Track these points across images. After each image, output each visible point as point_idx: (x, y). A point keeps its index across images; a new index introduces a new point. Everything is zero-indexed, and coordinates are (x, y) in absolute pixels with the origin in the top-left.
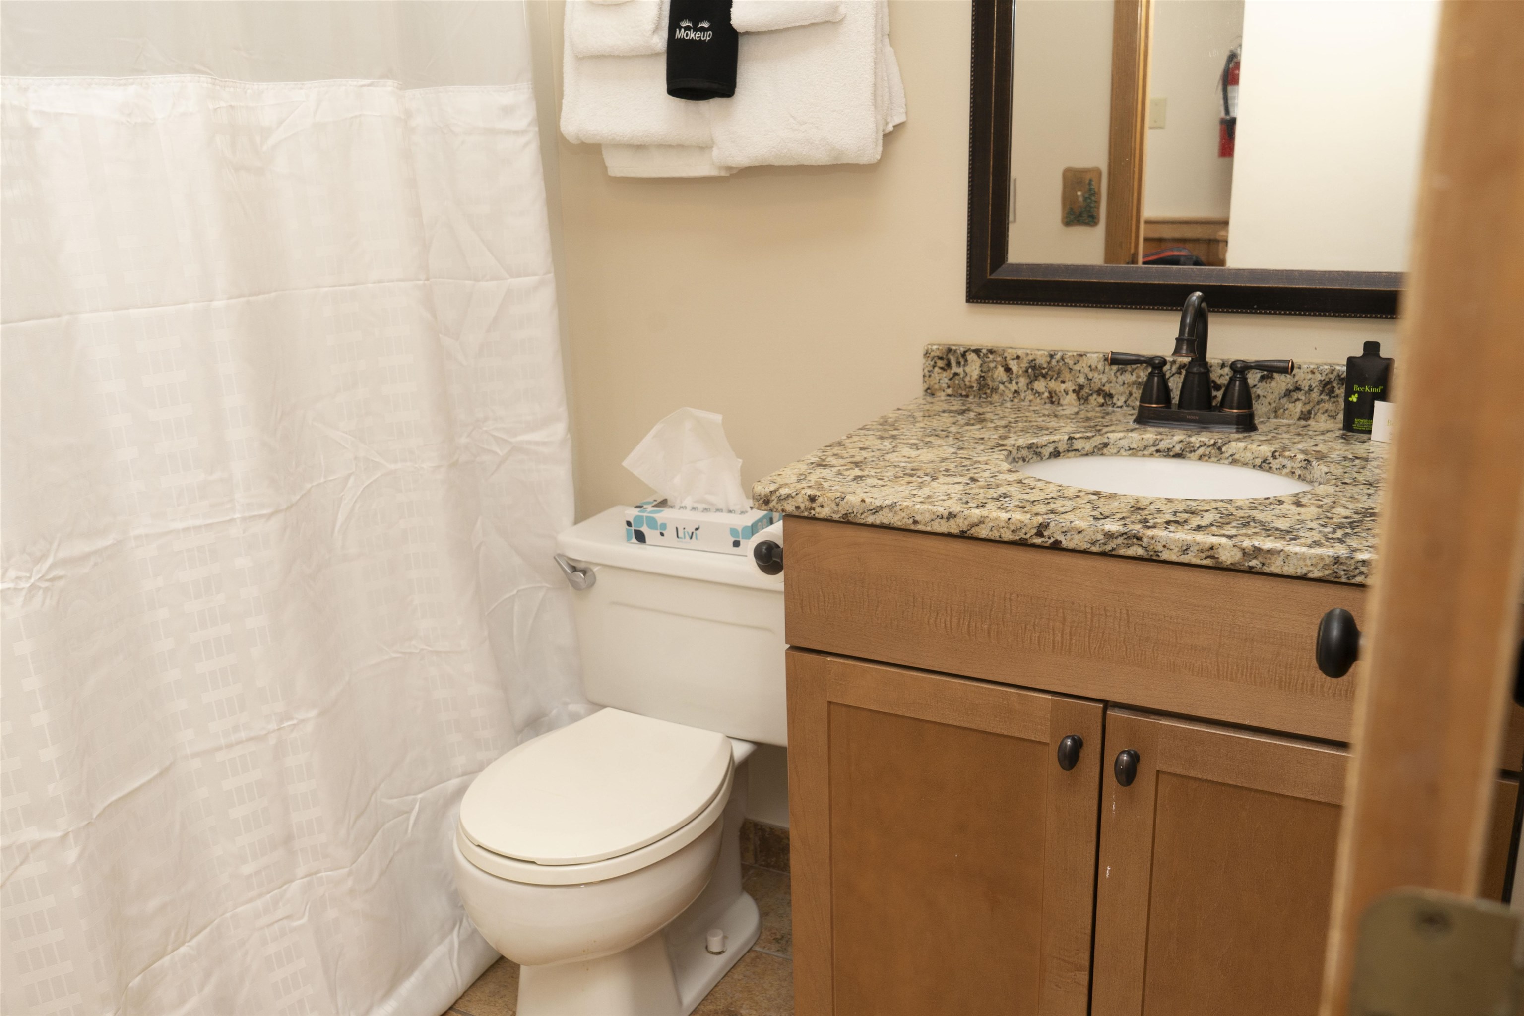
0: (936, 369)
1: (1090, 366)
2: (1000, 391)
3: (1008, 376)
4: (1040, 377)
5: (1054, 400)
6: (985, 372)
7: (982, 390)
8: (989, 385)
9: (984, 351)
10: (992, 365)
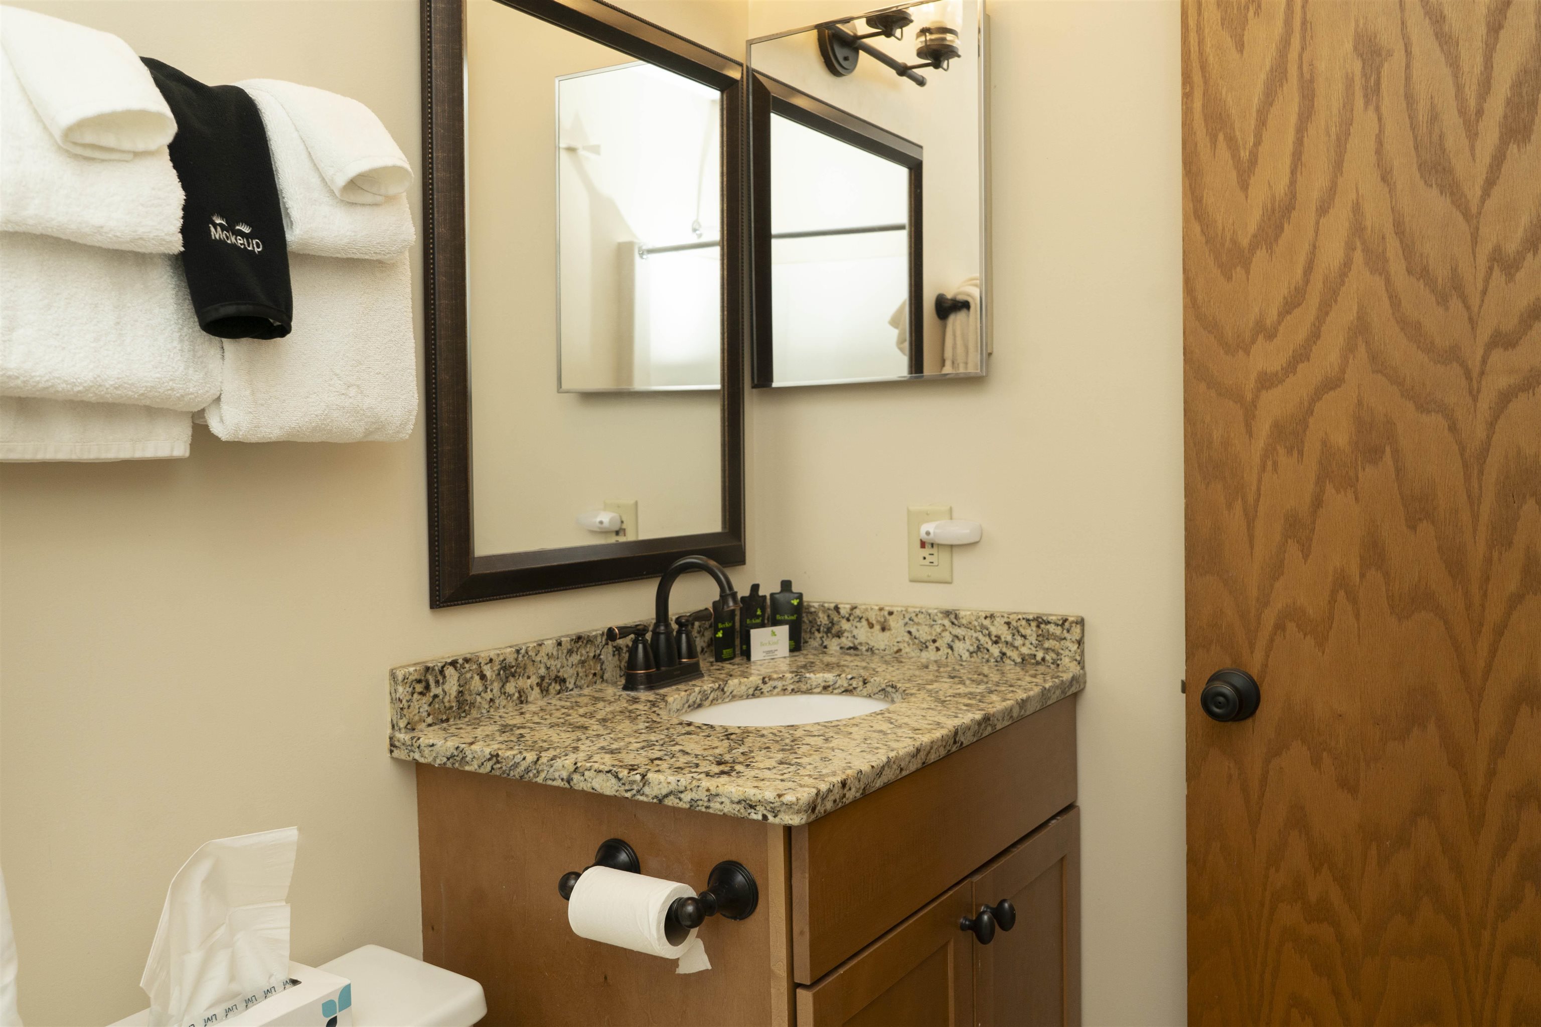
0: (416, 696)
1: (548, 655)
2: (477, 704)
3: (484, 684)
4: (511, 677)
5: (523, 699)
6: (462, 686)
7: (461, 708)
8: (467, 701)
9: (461, 661)
10: (468, 675)
